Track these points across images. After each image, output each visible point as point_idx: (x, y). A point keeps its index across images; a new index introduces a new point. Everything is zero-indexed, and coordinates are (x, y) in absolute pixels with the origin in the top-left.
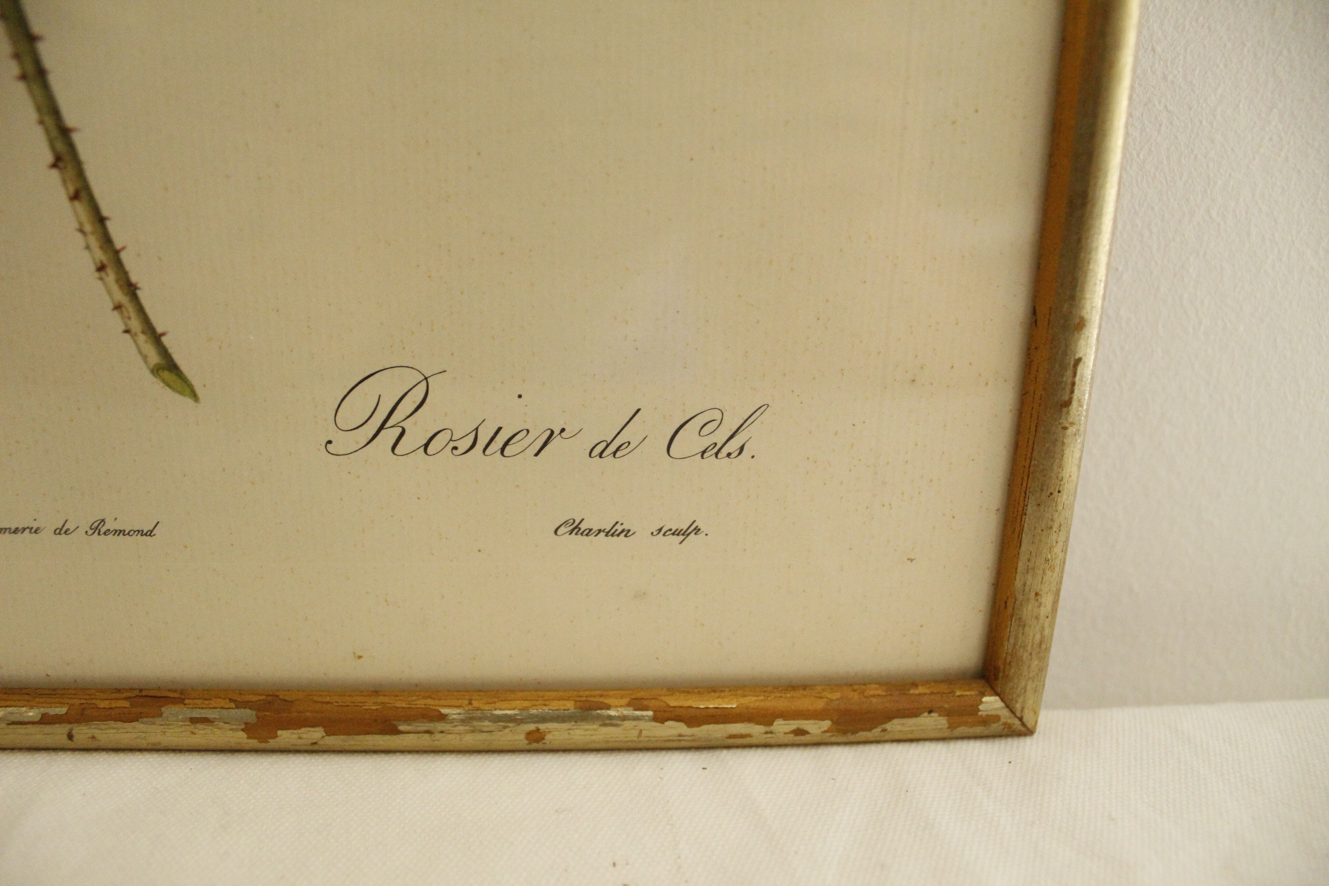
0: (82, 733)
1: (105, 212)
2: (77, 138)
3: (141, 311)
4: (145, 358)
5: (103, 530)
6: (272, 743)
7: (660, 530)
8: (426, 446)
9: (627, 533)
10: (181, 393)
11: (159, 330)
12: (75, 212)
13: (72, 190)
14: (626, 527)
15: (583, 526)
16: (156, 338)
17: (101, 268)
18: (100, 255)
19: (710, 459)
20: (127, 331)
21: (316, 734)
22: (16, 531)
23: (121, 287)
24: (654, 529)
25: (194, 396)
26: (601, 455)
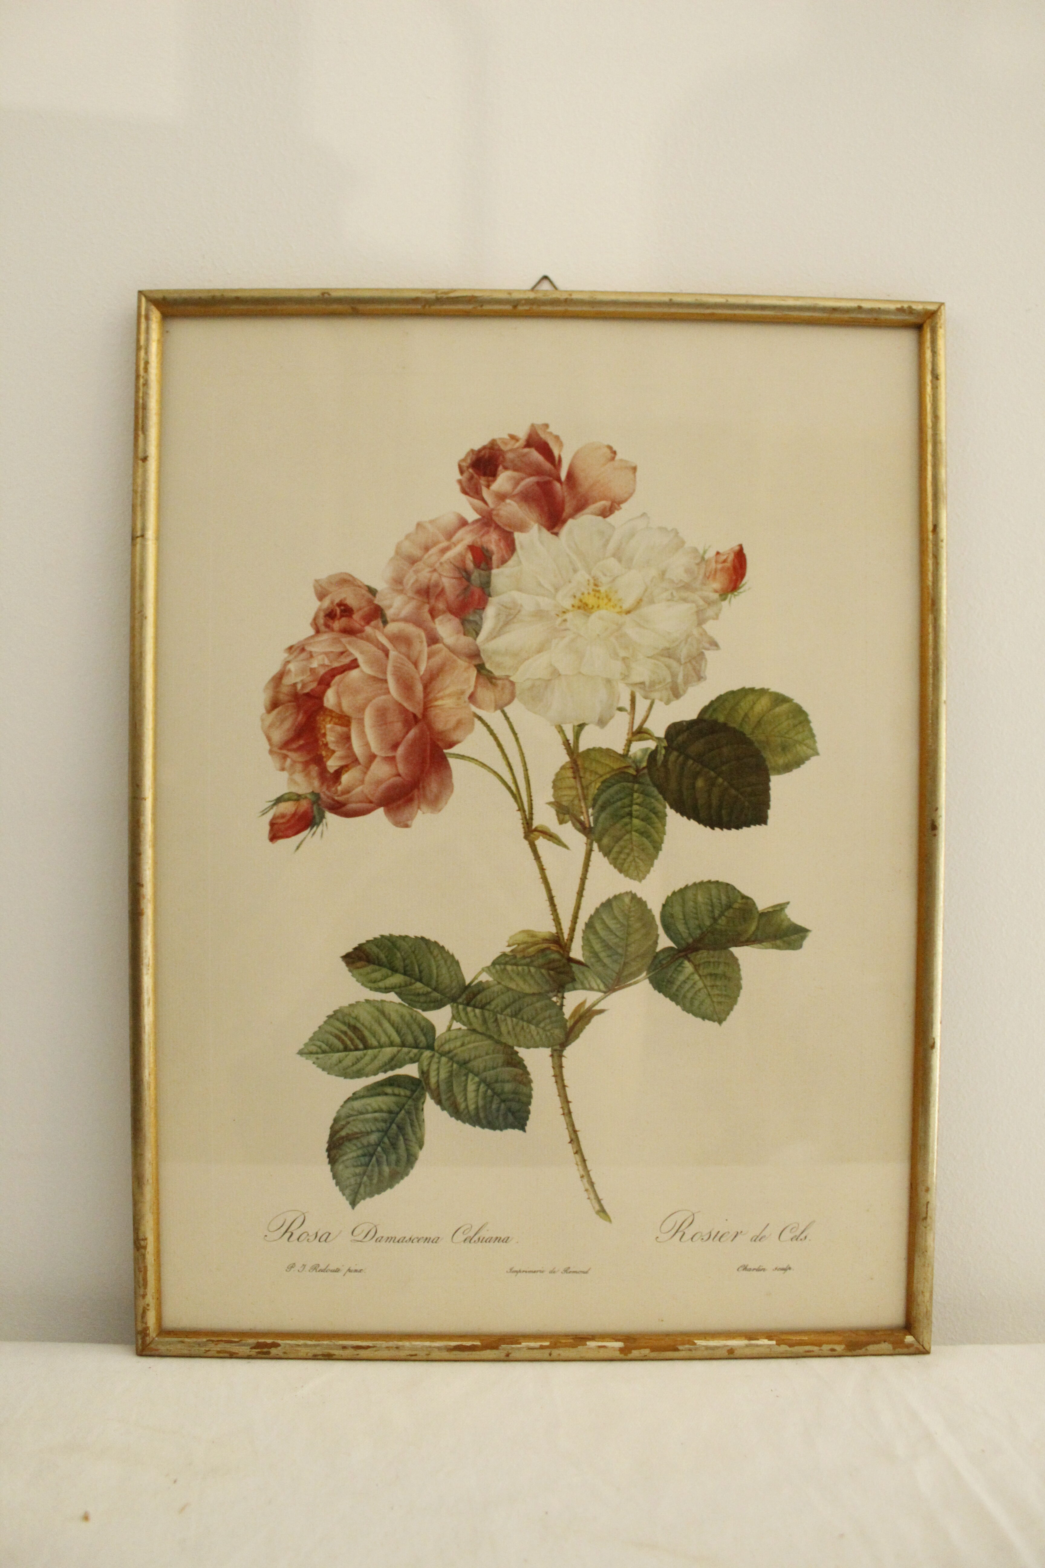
0: (555, 1353)
1: (586, 1158)
2: (579, 1133)
3: (595, 1191)
4: (594, 1208)
5: (568, 1271)
6: (630, 1356)
7: (776, 1269)
8: (692, 1238)
9: (764, 1270)
10: (606, 1220)
11: (600, 1198)
12: (575, 1158)
13: (575, 1150)
14: (764, 1267)
15: (748, 1267)
16: (599, 1201)
17: (582, 1177)
18: (582, 1173)
19: (794, 1241)
20: (589, 1198)
21: (646, 1351)
22: (535, 1272)
23: (588, 1183)
24: (774, 1267)
25: (610, 1221)
26: (755, 1240)
